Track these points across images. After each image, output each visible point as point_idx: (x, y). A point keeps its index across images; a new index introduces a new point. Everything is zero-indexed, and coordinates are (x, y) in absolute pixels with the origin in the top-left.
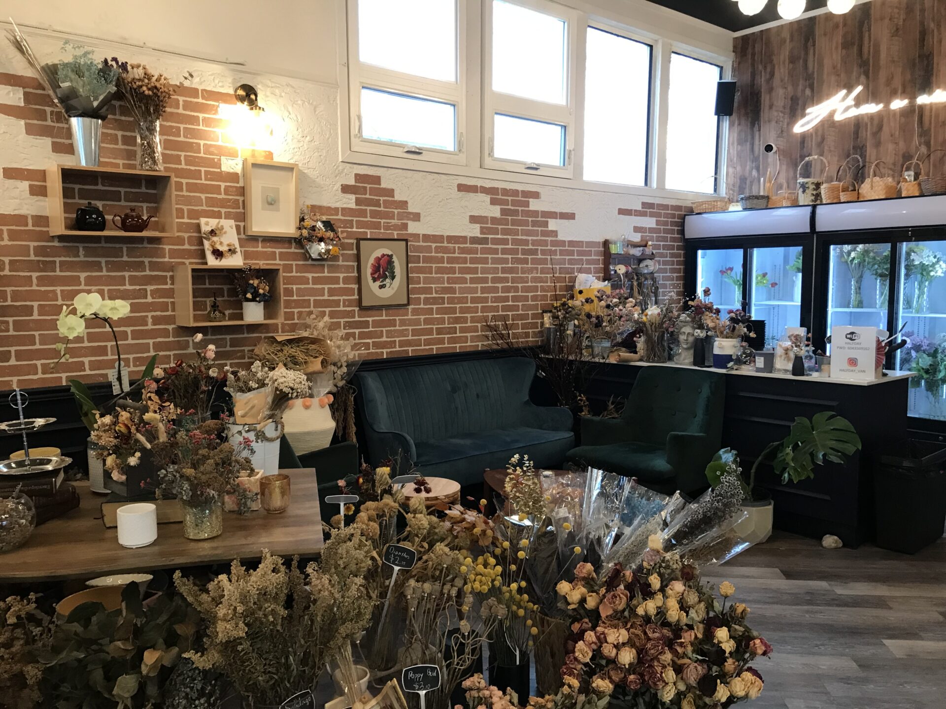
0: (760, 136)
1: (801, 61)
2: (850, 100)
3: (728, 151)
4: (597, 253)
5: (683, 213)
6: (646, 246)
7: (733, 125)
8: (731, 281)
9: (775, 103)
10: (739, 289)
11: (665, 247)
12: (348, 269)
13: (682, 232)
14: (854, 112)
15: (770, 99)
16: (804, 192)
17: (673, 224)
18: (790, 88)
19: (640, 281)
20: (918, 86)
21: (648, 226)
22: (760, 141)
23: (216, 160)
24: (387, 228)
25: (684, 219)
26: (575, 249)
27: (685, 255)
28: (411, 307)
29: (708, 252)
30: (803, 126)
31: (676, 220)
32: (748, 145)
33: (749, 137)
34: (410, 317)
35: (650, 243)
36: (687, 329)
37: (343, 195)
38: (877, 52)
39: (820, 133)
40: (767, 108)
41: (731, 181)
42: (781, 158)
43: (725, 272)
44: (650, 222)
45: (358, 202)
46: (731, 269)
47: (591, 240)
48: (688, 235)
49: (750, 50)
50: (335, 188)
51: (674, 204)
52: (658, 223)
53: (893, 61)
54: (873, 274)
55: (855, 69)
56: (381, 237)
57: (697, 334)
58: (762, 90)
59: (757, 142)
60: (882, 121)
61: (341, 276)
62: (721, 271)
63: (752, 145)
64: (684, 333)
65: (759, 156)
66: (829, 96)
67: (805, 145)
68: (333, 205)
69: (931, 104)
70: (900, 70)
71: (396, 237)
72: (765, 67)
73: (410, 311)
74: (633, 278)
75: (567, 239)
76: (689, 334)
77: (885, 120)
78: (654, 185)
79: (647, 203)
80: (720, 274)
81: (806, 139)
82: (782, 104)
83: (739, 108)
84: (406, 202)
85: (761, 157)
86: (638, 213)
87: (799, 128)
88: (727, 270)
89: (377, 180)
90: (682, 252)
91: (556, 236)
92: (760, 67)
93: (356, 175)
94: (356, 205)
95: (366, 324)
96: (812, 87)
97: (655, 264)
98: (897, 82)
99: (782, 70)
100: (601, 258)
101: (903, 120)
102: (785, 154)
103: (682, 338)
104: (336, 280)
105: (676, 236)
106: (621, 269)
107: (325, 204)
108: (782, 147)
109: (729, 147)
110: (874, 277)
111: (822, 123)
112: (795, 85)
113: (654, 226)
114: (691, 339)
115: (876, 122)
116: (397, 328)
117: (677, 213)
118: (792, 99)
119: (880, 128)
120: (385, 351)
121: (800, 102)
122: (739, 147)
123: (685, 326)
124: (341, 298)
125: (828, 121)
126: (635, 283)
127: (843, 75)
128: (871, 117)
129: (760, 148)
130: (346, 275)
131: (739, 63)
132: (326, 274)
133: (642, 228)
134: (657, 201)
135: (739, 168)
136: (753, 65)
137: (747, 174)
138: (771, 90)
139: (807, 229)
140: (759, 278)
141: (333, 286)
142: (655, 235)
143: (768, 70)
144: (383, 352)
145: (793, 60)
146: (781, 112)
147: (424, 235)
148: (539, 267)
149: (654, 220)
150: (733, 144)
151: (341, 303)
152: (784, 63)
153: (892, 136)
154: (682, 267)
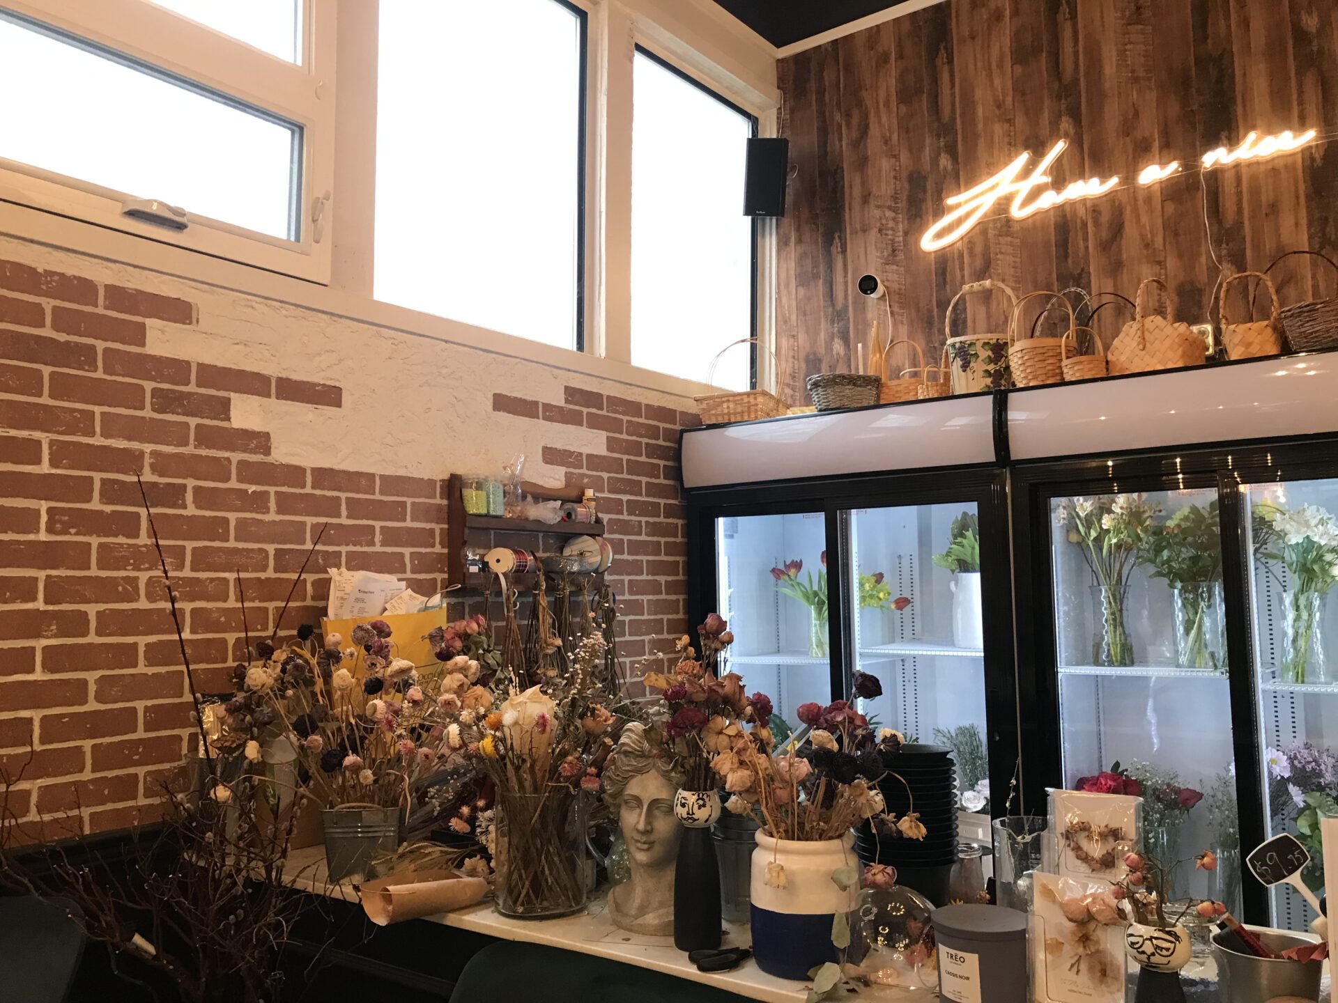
0: (845, 265)
1: (924, 97)
2: (1039, 176)
3: (778, 300)
4: (422, 513)
5: (678, 427)
6: (579, 500)
7: (786, 244)
8: (797, 595)
9: (875, 190)
10: (820, 612)
11: (633, 508)
13: (676, 472)
14: (1050, 199)
15: (863, 183)
16: (965, 367)
17: (653, 451)
18: (905, 157)
19: (560, 594)
20: (1200, 128)
21: (586, 450)
22: (846, 276)
25: (680, 442)
26: (343, 495)
27: (689, 531)
29: (742, 520)
30: (939, 235)
31: (661, 442)
32: (820, 285)
33: (822, 267)
35: (590, 493)
36: (648, 786)
38: (1095, 63)
39: (979, 249)
40: (857, 203)
41: (787, 367)
42: (896, 309)
43: (782, 572)
44: (592, 442)
46: (798, 565)
47: (402, 473)
48: (693, 479)
49: (813, 85)
51: (656, 404)
52: (612, 444)
53: (1136, 80)
54: (1159, 574)
55: (1047, 103)
57: (681, 811)
58: (845, 165)
59: (839, 278)
60: (1121, 213)
62: (773, 570)
63: (830, 285)
64: (638, 800)
65: (846, 307)
66: (993, 167)
67: (948, 277)
69: (1237, 166)
70: (1152, 96)
72: (848, 116)
74: (537, 586)
75: (310, 459)
76: (654, 803)
77: (1128, 211)
78: (601, 349)
79: (581, 391)
80: (772, 577)
81: (949, 264)
82: (890, 192)
83: (797, 206)
85: (850, 309)
86: (553, 414)
87: (929, 242)
88: (788, 567)
90: (680, 522)
91: (267, 452)
92: (838, 117)
96: (952, 151)
97: (602, 550)
98: (1149, 126)
99: (884, 119)
100: (438, 528)
101: (1170, 208)
102: (902, 299)
103: (632, 820)
105: (662, 481)
106: (503, 560)
108: (895, 286)
109: (778, 293)
110: (1166, 581)
111: (982, 227)
112: (916, 151)
113: (602, 450)
114: (663, 826)
115: (1105, 218)
117: (662, 425)
118: (911, 179)
119: (1117, 229)
121: (930, 185)
122: (802, 291)
123: (639, 771)
125: (995, 221)
126: (544, 601)
127: (1020, 121)
128: (1094, 207)
129: (846, 287)
131: (792, 111)
133: (570, 453)
134: (608, 390)
135: (802, 337)
136: (821, 113)
137: (821, 350)
138: (863, 163)
139: (987, 454)
140: (867, 586)
142: (605, 475)
143: (855, 120)
145: (906, 95)
146: (890, 208)
148: (190, 545)
149: (602, 436)
150: (787, 285)
152: (887, 104)
153: (1147, 246)
154: (680, 559)
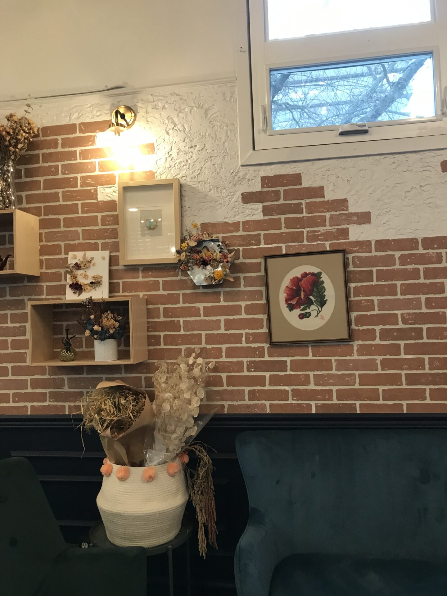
12: (252, 295)
23: (92, 191)
24: (313, 237)
28: (356, 344)
34: (355, 357)
37: (245, 205)
45: (266, 211)
50: (235, 199)
56: (304, 250)
61: (243, 304)
68: (231, 220)
71: (328, 249)
73: (355, 348)
84: (345, 201)
89: (297, 178)
93: (263, 178)
94: (264, 215)
95: (282, 366)
104: (236, 310)
107: (220, 220)
116: (334, 372)
120: (313, 403)
124: (244, 332)
130: (249, 303)
132: (222, 303)
141: (231, 317)
144: (311, 405)
147: (377, 242)
151: (244, 339)
